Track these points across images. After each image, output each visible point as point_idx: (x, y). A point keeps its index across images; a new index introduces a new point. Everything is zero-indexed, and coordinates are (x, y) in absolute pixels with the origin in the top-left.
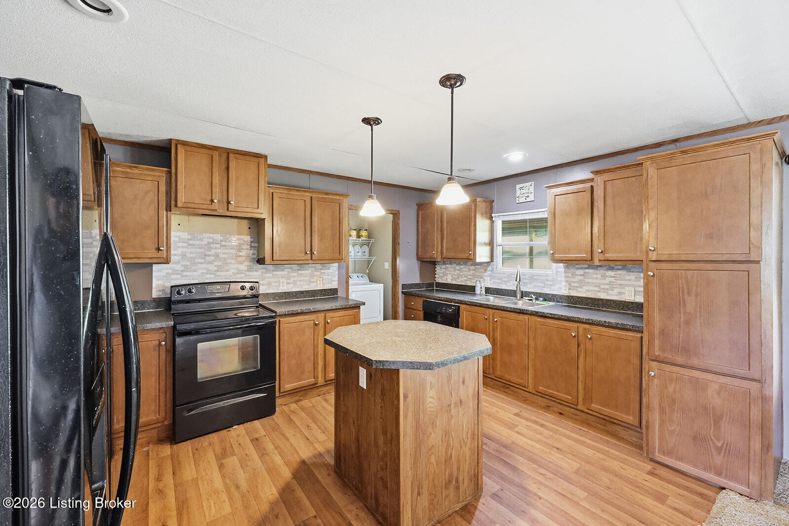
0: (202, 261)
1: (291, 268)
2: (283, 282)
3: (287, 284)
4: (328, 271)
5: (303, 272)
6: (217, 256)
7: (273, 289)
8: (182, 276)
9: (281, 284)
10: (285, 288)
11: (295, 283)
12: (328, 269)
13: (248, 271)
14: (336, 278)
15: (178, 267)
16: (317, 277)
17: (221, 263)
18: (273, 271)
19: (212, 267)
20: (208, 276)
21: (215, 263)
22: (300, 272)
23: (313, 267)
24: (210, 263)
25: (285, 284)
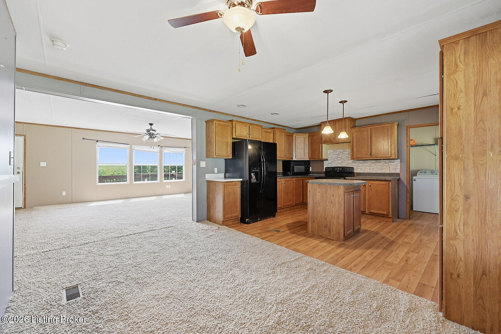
0: (337, 159)
1: (372, 162)
2: (367, 168)
3: (369, 169)
4: (394, 164)
5: (377, 164)
6: (341, 158)
7: (362, 171)
8: (331, 165)
9: (366, 169)
10: (368, 171)
11: (373, 169)
12: (393, 162)
13: (352, 163)
14: (399, 167)
15: (330, 162)
16: (386, 167)
17: (342, 160)
18: (363, 163)
19: (340, 162)
20: (339, 165)
21: (341, 160)
22: (376, 164)
23: (383, 162)
24: (340, 160)
25: (368, 169)
